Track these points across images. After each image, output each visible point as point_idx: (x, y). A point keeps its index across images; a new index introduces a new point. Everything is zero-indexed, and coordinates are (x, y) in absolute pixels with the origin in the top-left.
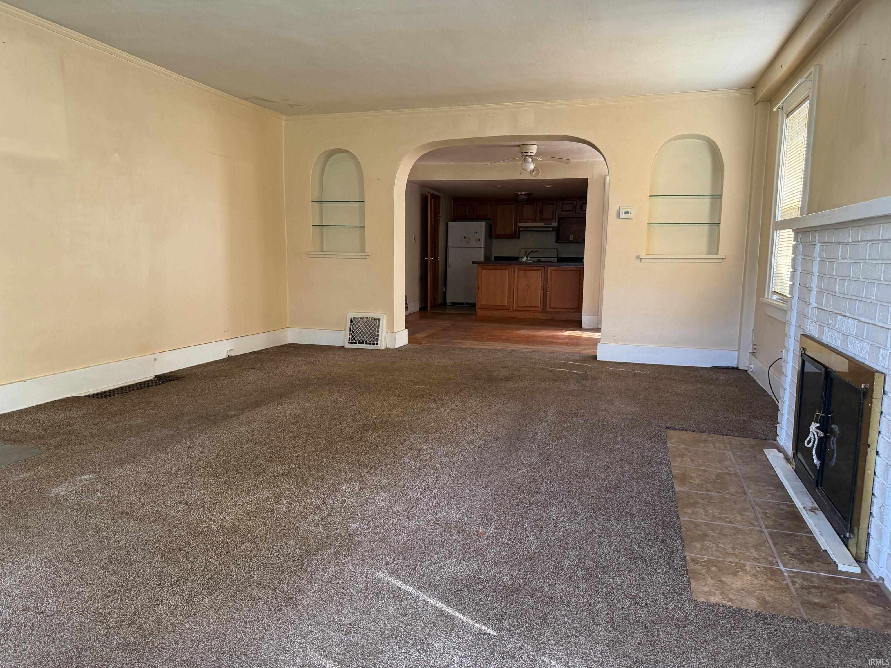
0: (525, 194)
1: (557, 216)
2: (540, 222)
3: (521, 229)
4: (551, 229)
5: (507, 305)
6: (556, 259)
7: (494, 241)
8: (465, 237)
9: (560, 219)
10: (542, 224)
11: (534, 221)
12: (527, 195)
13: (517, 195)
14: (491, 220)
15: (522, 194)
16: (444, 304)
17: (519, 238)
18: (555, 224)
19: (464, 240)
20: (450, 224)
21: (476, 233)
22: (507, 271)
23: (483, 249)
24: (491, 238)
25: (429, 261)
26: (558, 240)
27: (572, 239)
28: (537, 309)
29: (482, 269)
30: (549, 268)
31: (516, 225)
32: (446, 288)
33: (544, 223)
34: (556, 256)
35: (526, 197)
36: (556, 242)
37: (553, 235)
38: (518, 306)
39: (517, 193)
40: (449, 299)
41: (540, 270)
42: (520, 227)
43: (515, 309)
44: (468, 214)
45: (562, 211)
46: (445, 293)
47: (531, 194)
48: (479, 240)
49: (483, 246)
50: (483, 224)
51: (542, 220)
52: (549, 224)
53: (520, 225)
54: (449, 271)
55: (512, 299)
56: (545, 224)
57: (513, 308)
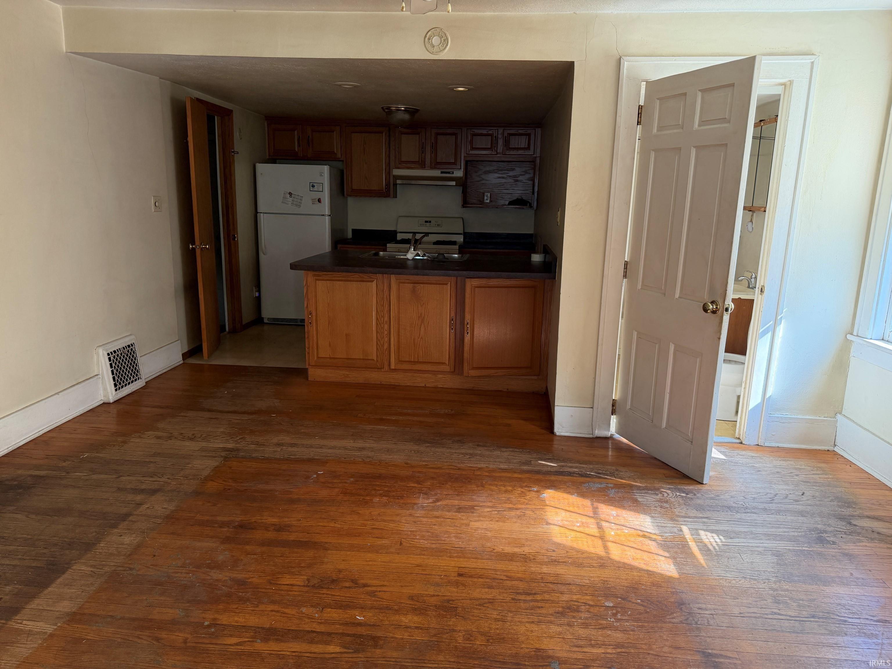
0: (406, 110)
1: (463, 158)
2: (432, 168)
3: (399, 182)
4: (454, 183)
5: (375, 359)
6: (462, 236)
7: (351, 201)
8: (290, 194)
9: (467, 162)
10: (436, 173)
11: (422, 165)
12: (412, 112)
13: (389, 111)
14: (343, 161)
15: (398, 110)
16: (259, 320)
17: (395, 196)
18: (459, 173)
19: (290, 199)
20: (261, 168)
21: (313, 186)
22: (374, 284)
23: (327, 219)
24: (343, 195)
25: (198, 252)
26: (465, 204)
27: (488, 201)
28: (442, 368)
29: (317, 280)
30: (468, 280)
31: (389, 173)
32: (259, 291)
33: (439, 171)
34: (462, 232)
35: (407, 117)
36: (464, 206)
37: (457, 195)
38: (400, 361)
39: (389, 108)
40: (267, 313)
41: (446, 284)
42: (396, 177)
43: (393, 367)
44: (297, 150)
45: (473, 149)
46: (258, 300)
47: (417, 111)
48: (319, 201)
49: (327, 212)
50: (326, 169)
51: (435, 165)
52: (449, 173)
53: (397, 172)
54: (263, 258)
55: (386, 346)
56: (442, 173)
57: (389, 365)
